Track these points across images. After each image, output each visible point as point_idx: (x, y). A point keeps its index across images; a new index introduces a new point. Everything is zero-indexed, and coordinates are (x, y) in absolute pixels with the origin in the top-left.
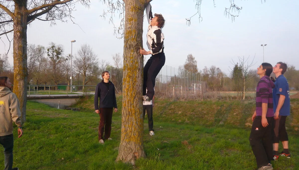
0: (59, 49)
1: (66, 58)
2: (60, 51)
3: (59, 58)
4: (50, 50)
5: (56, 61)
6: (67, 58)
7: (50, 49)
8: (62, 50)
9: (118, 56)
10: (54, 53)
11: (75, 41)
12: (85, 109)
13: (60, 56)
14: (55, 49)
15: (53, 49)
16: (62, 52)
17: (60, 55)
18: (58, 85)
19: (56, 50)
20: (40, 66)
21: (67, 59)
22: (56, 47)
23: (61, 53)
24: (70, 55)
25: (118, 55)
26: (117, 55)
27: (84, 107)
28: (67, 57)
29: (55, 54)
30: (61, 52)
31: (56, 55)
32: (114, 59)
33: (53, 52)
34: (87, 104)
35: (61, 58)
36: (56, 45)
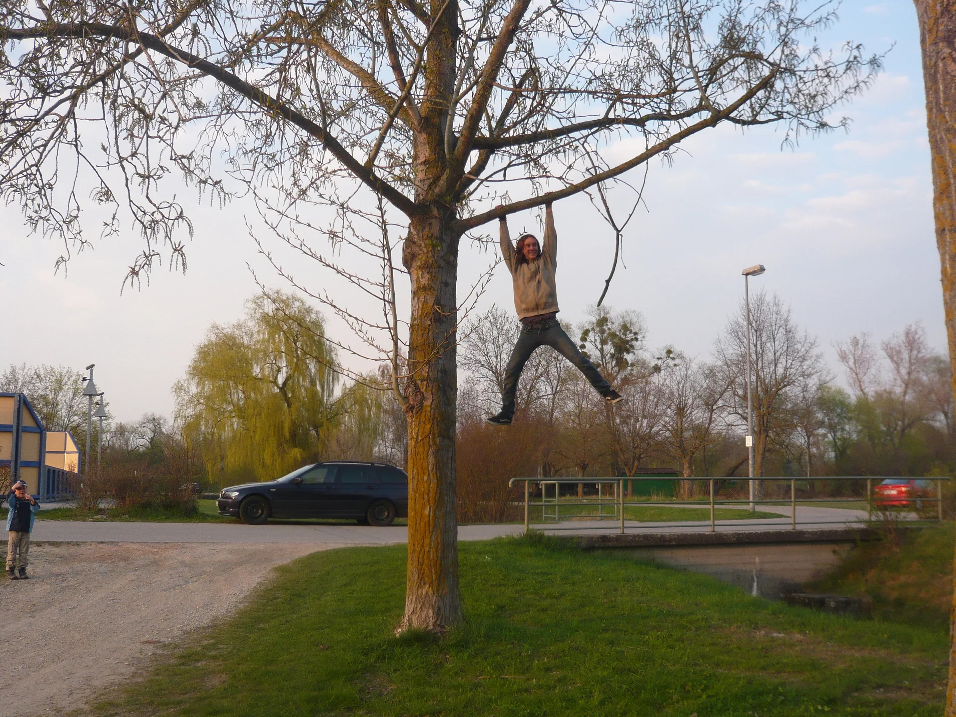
0: (625, 328)
1: (653, 364)
2: (630, 336)
3: (628, 363)
4: (591, 334)
5: (615, 378)
6: (659, 363)
7: (593, 329)
8: (636, 333)
9: (860, 346)
10: (605, 347)
11: (762, 270)
12: (899, 603)
13: (629, 357)
14: (609, 329)
15: (603, 331)
16: (637, 339)
17: (628, 352)
18: (636, 474)
19: (613, 335)
20: (554, 399)
21: (657, 369)
22: (613, 323)
23: (634, 343)
24: (669, 352)
25: (861, 342)
26: (856, 342)
27: (894, 595)
28: (659, 358)
29: (609, 348)
30: (632, 339)
31: (613, 355)
32: (844, 357)
33: (604, 342)
34: (903, 579)
35: (633, 365)
36: (612, 315)
